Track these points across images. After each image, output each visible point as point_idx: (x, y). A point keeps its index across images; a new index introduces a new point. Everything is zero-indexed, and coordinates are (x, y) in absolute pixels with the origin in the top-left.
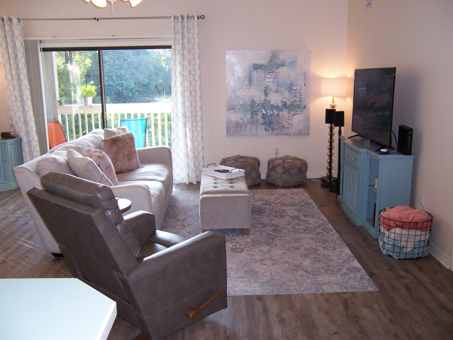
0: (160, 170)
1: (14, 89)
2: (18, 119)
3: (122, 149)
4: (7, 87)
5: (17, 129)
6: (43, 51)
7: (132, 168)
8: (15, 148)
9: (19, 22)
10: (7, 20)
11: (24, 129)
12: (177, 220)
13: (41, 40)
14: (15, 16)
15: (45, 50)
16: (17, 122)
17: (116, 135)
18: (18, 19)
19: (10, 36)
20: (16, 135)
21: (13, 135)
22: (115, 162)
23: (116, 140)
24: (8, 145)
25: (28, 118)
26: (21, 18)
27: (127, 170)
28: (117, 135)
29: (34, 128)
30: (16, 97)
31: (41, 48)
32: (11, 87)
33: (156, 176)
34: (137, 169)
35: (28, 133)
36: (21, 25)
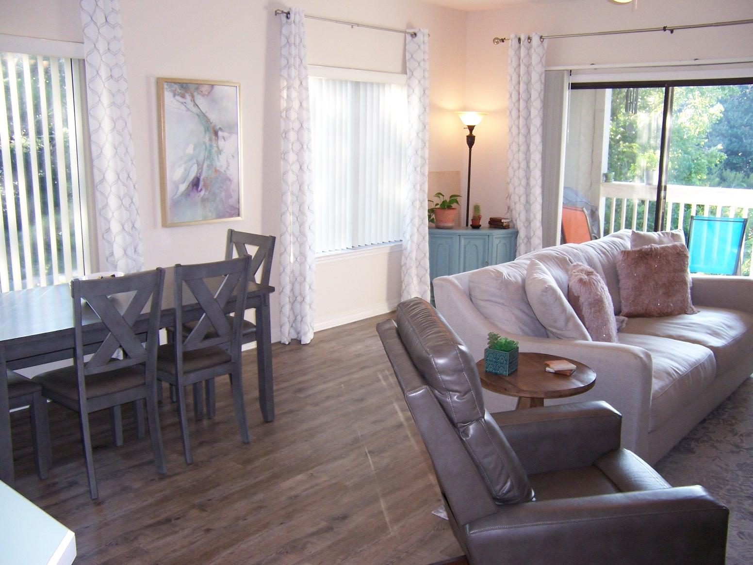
0: (726, 325)
1: (519, 150)
2: (517, 198)
3: (656, 273)
4: (510, 146)
5: (515, 215)
6: (571, 89)
7: (670, 310)
8: (505, 244)
9: (542, 42)
10: (525, 40)
11: (523, 216)
12: (732, 431)
13: (571, 71)
14: (536, 33)
15: (575, 86)
16: (515, 204)
17: (651, 246)
18: (541, 37)
19: (525, 65)
20: (511, 225)
21: (505, 224)
22: (638, 293)
23: (648, 255)
24: (494, 239)
25: (532, 199)
26: (546, 35)
27: (659, 314)
28: (653, 245)
29: (539, 216)
30: (519, 163)
31: (569, 84)
32: (515, 147)
33: (708, 335)
34: (680, 314)
35: (528, 221)
36: (543, 47)
